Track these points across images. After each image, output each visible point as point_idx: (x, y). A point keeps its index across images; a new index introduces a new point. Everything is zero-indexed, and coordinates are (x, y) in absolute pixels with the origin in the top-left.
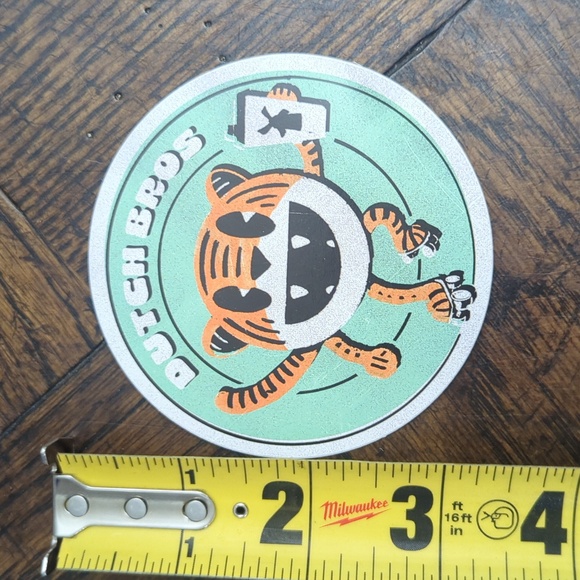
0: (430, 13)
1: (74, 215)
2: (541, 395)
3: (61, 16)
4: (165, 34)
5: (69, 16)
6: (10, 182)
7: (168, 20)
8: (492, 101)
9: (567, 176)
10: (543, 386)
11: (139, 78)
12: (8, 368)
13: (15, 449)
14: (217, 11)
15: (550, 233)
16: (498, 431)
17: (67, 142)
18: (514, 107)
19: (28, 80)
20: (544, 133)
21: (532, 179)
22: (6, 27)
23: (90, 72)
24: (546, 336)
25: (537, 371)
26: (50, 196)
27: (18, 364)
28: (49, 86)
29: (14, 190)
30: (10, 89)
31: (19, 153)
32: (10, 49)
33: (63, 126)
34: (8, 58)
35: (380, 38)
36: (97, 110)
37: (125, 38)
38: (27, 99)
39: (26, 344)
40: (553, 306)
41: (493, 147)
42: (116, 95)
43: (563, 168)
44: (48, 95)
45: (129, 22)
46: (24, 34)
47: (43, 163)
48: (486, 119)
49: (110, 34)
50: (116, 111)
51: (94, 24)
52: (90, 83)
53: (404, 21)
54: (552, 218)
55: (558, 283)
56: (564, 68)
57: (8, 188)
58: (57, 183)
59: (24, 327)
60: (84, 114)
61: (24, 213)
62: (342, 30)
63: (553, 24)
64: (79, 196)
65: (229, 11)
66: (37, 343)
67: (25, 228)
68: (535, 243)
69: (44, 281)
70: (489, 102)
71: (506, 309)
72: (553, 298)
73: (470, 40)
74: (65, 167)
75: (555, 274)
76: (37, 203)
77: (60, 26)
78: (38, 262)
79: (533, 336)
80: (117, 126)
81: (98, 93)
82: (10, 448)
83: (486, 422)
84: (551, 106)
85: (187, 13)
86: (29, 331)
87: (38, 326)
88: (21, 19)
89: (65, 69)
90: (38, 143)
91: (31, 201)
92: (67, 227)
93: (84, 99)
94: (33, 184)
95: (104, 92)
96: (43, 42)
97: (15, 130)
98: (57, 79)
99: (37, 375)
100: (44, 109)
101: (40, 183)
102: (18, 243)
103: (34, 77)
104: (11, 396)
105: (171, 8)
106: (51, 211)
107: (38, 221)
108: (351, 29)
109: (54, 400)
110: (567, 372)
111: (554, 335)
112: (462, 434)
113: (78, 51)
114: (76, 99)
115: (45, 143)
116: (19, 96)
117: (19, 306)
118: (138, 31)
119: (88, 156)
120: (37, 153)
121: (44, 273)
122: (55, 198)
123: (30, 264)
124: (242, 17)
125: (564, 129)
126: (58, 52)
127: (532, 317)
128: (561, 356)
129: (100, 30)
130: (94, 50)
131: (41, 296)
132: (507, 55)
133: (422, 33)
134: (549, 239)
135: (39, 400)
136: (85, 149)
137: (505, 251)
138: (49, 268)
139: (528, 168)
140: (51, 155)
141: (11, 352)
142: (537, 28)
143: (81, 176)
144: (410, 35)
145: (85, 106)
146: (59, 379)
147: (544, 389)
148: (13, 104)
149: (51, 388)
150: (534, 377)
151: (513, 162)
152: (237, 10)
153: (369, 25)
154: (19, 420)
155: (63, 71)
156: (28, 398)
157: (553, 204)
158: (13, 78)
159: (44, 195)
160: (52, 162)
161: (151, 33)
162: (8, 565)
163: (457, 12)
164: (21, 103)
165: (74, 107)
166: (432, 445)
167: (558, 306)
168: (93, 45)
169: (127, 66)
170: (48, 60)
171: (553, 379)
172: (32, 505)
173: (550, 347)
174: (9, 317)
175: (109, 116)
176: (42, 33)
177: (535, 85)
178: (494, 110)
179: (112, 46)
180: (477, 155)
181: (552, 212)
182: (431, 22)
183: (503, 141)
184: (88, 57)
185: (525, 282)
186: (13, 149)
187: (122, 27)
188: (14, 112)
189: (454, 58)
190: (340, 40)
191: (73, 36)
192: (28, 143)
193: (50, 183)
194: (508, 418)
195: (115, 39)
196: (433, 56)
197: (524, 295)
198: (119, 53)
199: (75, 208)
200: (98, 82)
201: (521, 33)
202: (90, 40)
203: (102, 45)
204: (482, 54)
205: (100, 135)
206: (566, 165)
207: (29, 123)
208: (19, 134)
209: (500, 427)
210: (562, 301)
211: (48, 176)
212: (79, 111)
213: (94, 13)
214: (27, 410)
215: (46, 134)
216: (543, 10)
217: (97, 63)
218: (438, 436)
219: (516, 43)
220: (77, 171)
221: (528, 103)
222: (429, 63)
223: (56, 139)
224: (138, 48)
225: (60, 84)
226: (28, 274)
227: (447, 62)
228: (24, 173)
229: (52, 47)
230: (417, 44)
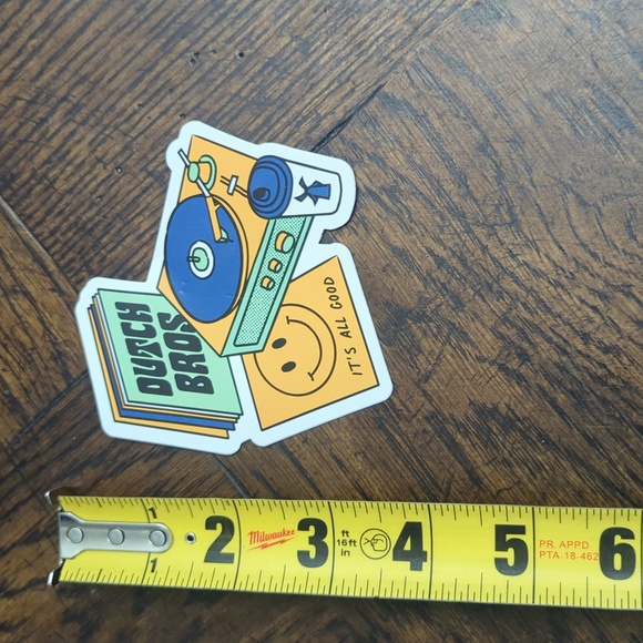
0: (342, 107)
1: (87, 258)
2: (423, 399)
3: (79, 111)
4: (151, 124)
5: (85, 111)
6: (43, 233)
7: (154, 113)
8: (386, 174)
9: (442, 231)
10: (424, 391)
11: (134, 156)
12: (39, 372)
13: (43, 432)
14: (189, 107)
15: (429, 275)
16: (391, 426)
17: (83, 204)
18: (403, 179)
19: (55, 159)
20: (425, 198)
21: (415, 233)
22: (41, 119)
23: (99, 153)
24: (426, 353)
25: (420, 380)
26: (70, 244)
27: (46, 368)
28: (69, 163)
29: (46, 239)
30: (43, 165)
31: (48, 212)
32: (43, 135)
33: (79, 192)
34: (42, 142)
35: (305, 127)
36: (104, 181)
37: (125, 127)
38: (55, 172)
39: (52, 354)
40: (431, 331)
41: (387, 208)
42: (117, 168)
43: (439, 226)
44: (69, 169)
45: (126, 115)
46: (53, 124)
47: (66, 219)
48: (383, 188)
49: (113, 124)
50: (116, 182)
51: (102, 117)
52: (99, 160)
53: (322, 114)
54: (430, 263)
55: (435, 312)
56: (440, 148)
57: (41, 238)
58: (75, 234)
59: (51, 341)
60: (94, 183)
61: (52, 256)
62: (278, 121)
63: (432, 115)
64: (91, 244)
65: (198, 106)
66: (60, 353)
67: (52, 267)
68: (418, 281)
69: (65, 307)
70: (383, 175)
71: (395, 332)
72: (431, 324)
73: (371, 128)
74: (80, 223)
75: (433, 306)
76: (61, 248)
77: (78, 118)
78: (62, 293)
79: (416, 353)
80: (118, 192)
81: (105, 168)
82: (40, 431)
83: (382, 418)
84: (430, 177)
85: (168, 109)
86: (54, 344)
87: (60, 340)
88: (51, 114)
89: (81, 150)
90: (62, 205)
91: (56, 248)
92: (82, 267)
93: (95, 172)
94: (58, 235)
95: (108, 167)
96: (66, 131)
97: (45, 195)
98: (76, 157)
99: (60, 377)
100: (66, 180)
101: (63, 234)
102: (47, 279)
103: (60, 155)
104: (41, 392)
105: (156, 104)
106: (71, 255)
107: (62, 262)
108: (284, 120)
109: (71, 396)
110: (442, 381)
111: (431, 352)
112: (364, 427)
113: (91, 136)
114: (89, 172)
115: (67, 205)
116: (49, 170)
117: (47, 325)
118: (132, 122)
119: (97, 214)
120: (61, 212)
121: (65, 301)
122: (74, 245)
123: (56, 294)
124: (207, 111)
125: (439, 195)
126: (77, 137)
127: (415, 339)
128: (438, 369)
129: (106, 121)
130: (102, 136)
131: (63, 317)
132: (397, 139)
133: (336, 123)
134: (427, 279)
135: (60, 396)
136: (95, 209)
137: (396, 289)
138: (69, 297)
139: (412, 225)
140: (71, 213)
141: (42, 360)
142: (421, 118)
143: (92, 230)
144: (327, 124)
145: (95, 177)
146: (75, 380)
147: (425, 393)
148: (45, 176)
149: (69, 387)
150: (417, 385)
151: (402, 221)
152: (202, 106)
153: (297, 117)
154: (46, 411)
155: (80, 151)
156: (53, 395)
157: (431, 252)
158: (45, 157)
159: (66, 243)
160: (72, 219)
161: (142, 123)
162: (36, 520)
163: (361, 106)
164: (51, 175)
165: (88, 178)
166: (342, 435)
167: (435, 330)
168: (101, 133)
169: (126, 148)
170: (70, 143)
171: (431, 386)
172: (54, 475)
173: (429, 362)
174: (41, 334)
175: (112, 185)
176: (66, 124)
177: (418, 162)
178: (388, 181)
179: (115, 133)
180: (375, 215)
181: (430, 258)
182: (342, 115)
183: (395, 205)
184: (98, 141)
185: (410, 312)
186: (44, 209)
187: (122, 119)
188: (46, 182)
189: (359, 142)
190: (276, 128)
191: (87, 126)
192: (55, 205)
193: (70, 234)
194: (398, 416)
195: (116, 128)
196: (343, 140)
197: (410, 322)
198: (120, 138)
199: (87, 253)
200: (104, 160)
201: (407, 122)
202: (99, 128)
203: (107, 132)
204: (379, 138)
205: (106, 199)
206: (441, 223)
207: (56, 190)
208: (49, 198)
209: (392, 423)
210: (438, 327)
211: (69, 229)
212: (91, 181)
213: (102, 109)
214: (52, 403)
215: (67, 198)
216: (424, 104)
217: (104, 145)
218: (347, 428)
219: (405, 130)
220: (90, 226)
221: (414, 176)
222: (341, 146)
223: (75, 202)
224: (133, 134)
225: (78, 161)
226: (54, 302)
227: (354, 145)
228: (52, 226)
229: (73, 133)
230: (332, 131)
